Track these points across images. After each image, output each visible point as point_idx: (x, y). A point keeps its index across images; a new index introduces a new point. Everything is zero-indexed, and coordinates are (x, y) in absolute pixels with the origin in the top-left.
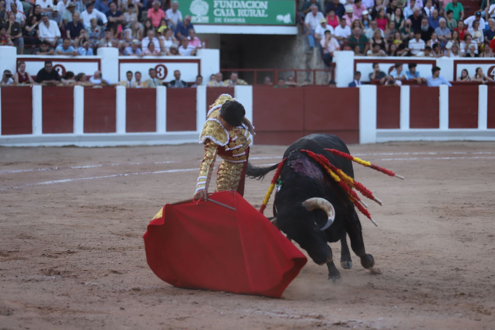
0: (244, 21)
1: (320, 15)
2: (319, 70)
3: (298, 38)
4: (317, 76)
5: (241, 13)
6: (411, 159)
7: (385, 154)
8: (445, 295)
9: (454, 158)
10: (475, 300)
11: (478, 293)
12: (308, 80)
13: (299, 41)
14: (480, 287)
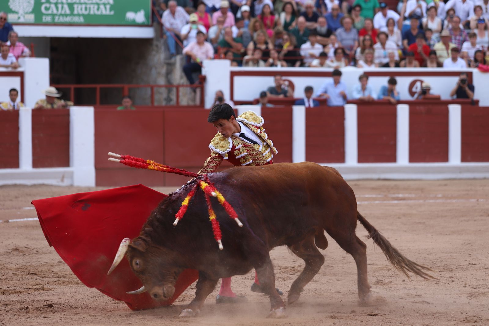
0: (82, 20)
2: (183, 86)
3: (155, 43)
4: (181, 94)
5: (77, 9)
12: (169, 99)
13: (157, 46)
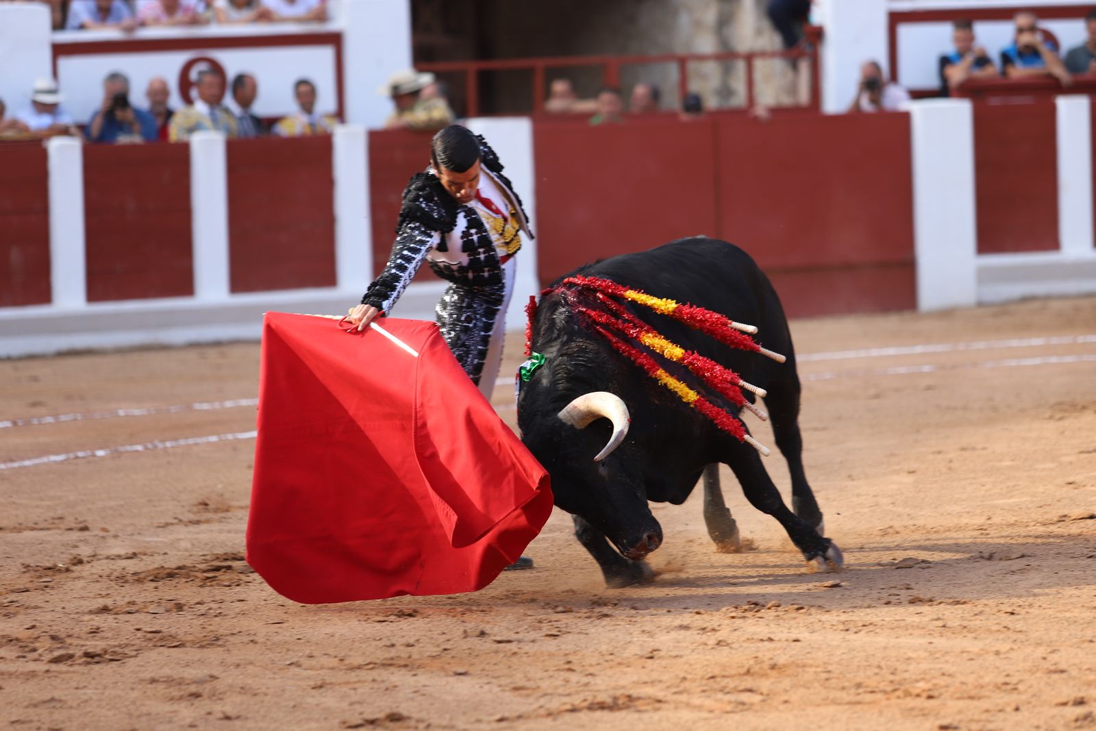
2: (763, 54)
4: (758, 75)
7: (1014, 343)
12: (726, 91)
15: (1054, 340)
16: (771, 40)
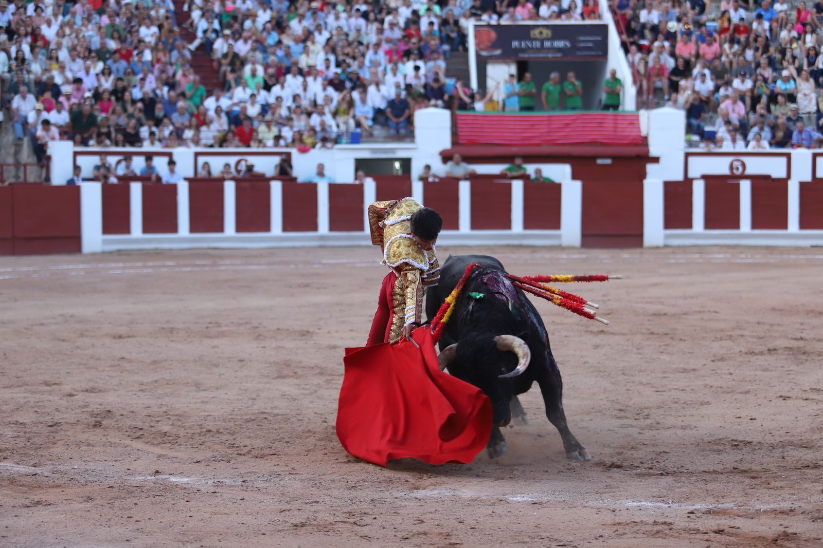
1: (31, 97)
6: (145, 271)
7: (113, 265)
8: (187, 433)
9: (196, 269)
10: (224, 438)
11: (226, 429)
14: (229, 421)
15: (128, 265)
16: (33, 159)
